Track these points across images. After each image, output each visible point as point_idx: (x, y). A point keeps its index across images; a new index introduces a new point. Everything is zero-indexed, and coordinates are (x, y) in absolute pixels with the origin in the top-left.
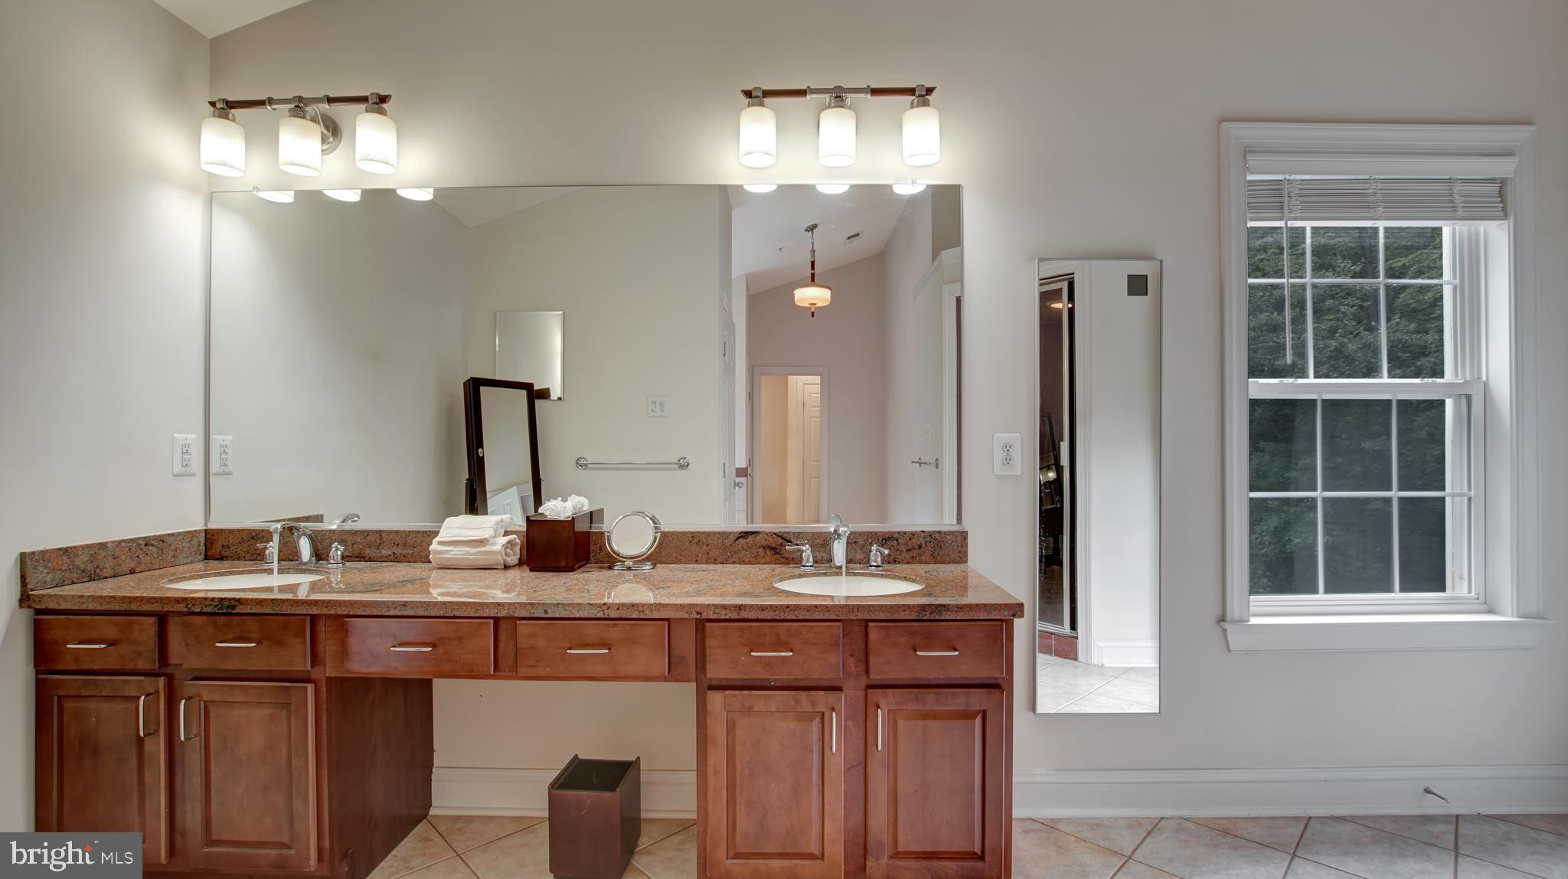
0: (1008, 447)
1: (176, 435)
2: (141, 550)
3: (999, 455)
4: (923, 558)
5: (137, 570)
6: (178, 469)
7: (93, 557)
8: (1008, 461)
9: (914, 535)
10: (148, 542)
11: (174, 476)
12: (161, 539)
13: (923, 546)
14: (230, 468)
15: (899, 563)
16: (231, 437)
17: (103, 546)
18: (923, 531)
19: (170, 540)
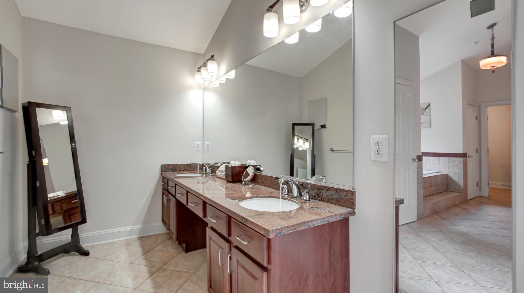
0: (379, 144)
1: (196, 142)
2: (186, 166)
3: (373, 148)
4: (333, 202)
5: (185, 170)
6: (196, 149)
7: (175, 167)
8: (378, 152)
9: (329, 189)
10: (187, 165)
11: (195, 151)
12: (190, 164)
13: (333, 195)
14: (210, 150)
15: (323, 201)
16: (210, 143)
17: (177, 165)
18: (333, 188)
19: (193, 165)
